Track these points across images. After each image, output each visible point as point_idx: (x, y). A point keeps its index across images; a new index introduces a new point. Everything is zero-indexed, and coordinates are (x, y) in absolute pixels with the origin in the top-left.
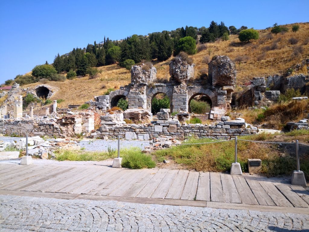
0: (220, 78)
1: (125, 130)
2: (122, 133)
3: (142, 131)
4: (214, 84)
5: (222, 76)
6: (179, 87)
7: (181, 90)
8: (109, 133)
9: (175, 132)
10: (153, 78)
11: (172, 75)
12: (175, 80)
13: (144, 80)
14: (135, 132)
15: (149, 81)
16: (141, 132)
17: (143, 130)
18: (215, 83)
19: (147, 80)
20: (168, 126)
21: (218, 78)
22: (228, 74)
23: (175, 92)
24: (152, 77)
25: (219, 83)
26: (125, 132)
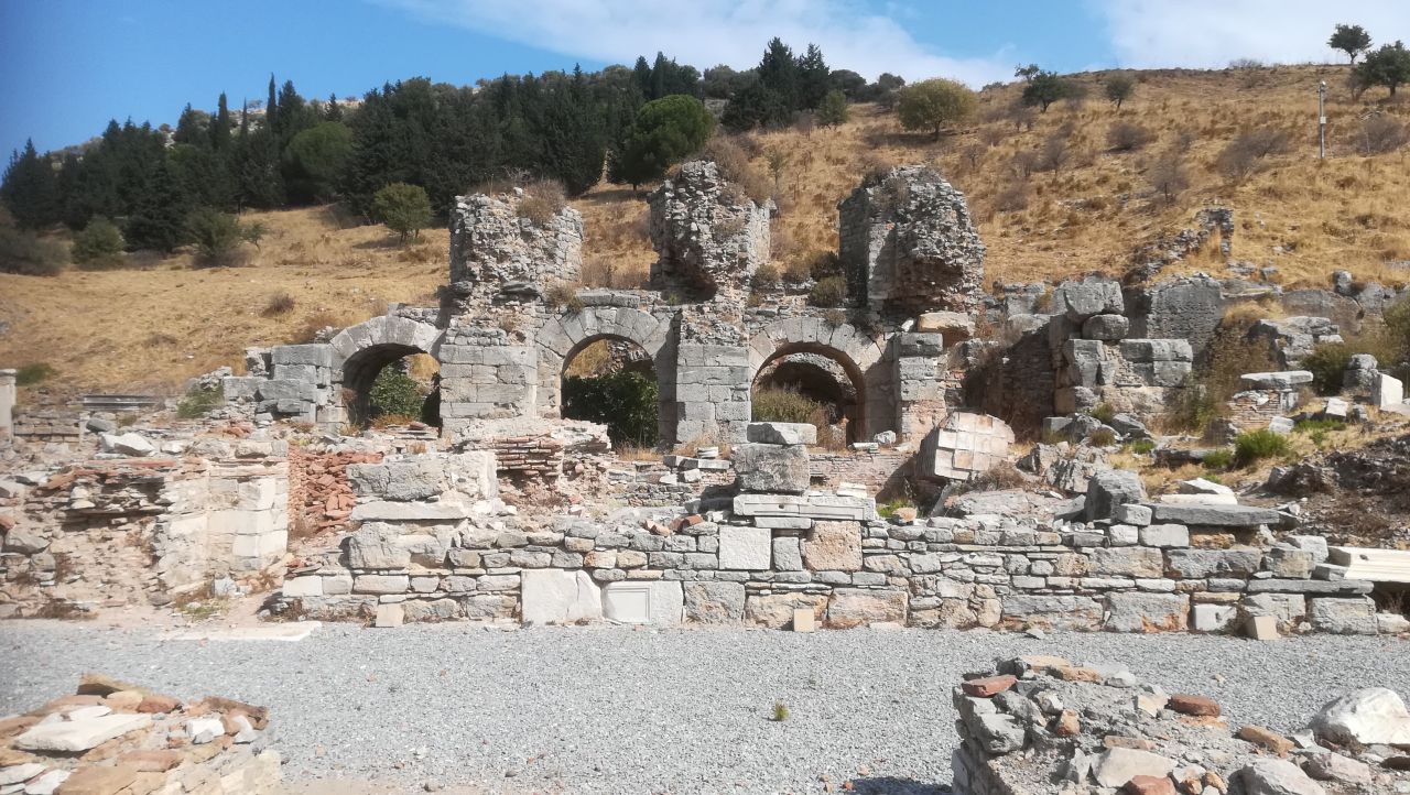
0: (909, 273)
1: (521, 556)
2: (497, 582)
3: (640, 567)
4: (874, 302)
5: (918, 262)
6: (706, 309)
7: (720, 324)
8: (411, 577)
9: (850, 572)
10: (569, 265)
11: (665, 253)
12: (683, 275)
13: (526, 268)
14: (589, 569)
15: (550, 276)
16: (627, 569)
17: (641, 558)
18: (883, 296)
19: (541, 269)
20: (806, 534)
21: (898, 273)
22: (950, 253)
23: (690, 334)
24: (563, 255)
25: (899, 299)
26: (519, 569)
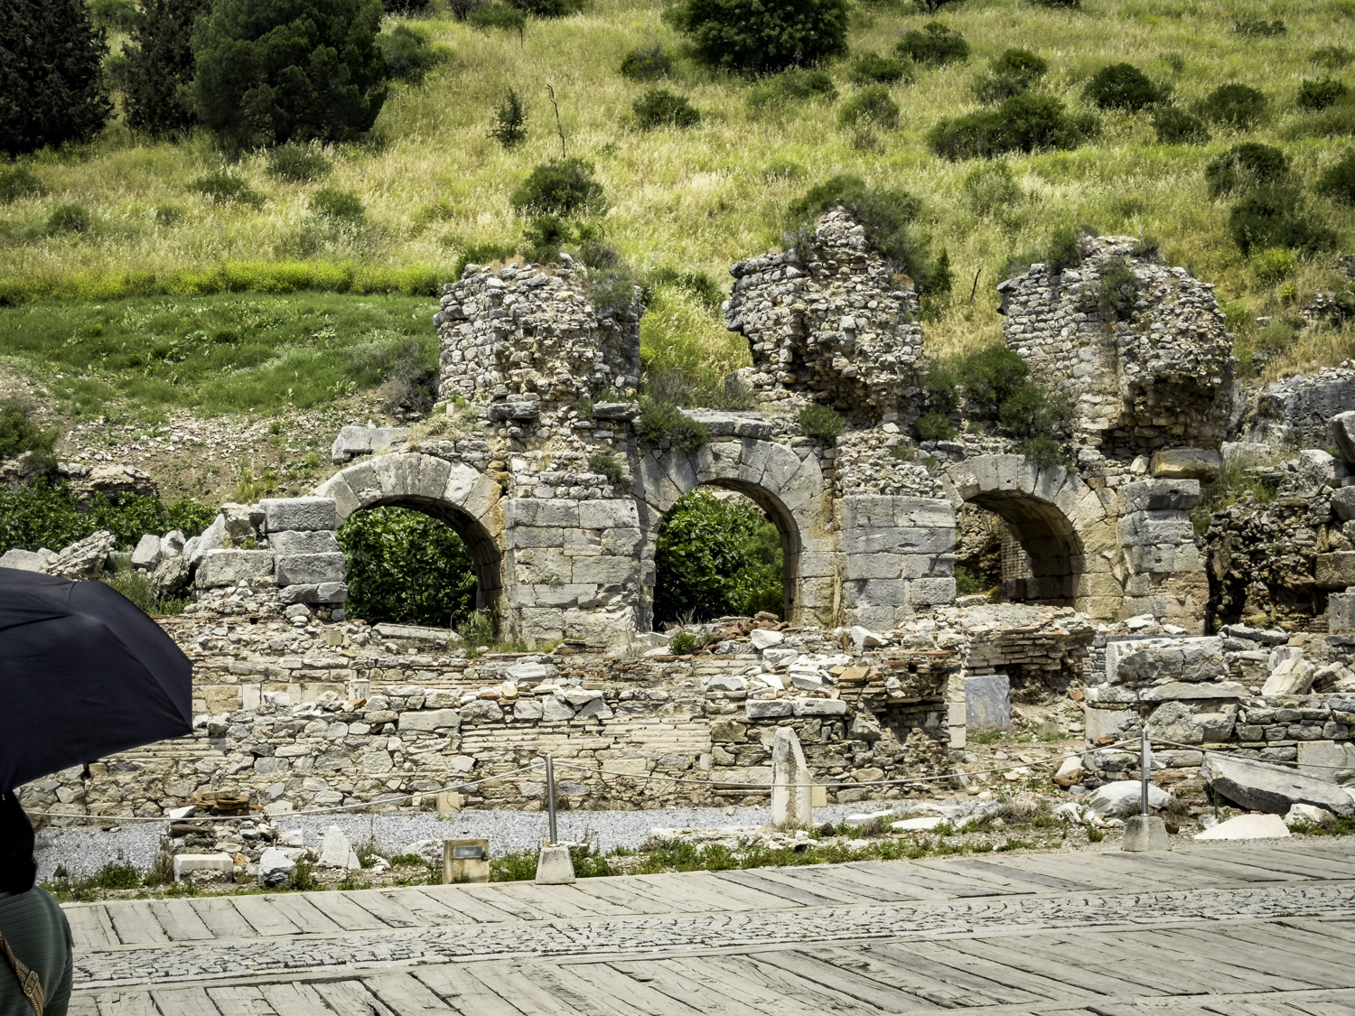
1: (1294, 730)
2: (1279, 753)
7: (904, 465)
18: (1103, 424)
23: (863, 479)
25: (1128, 428)
26: (1293, 742)
